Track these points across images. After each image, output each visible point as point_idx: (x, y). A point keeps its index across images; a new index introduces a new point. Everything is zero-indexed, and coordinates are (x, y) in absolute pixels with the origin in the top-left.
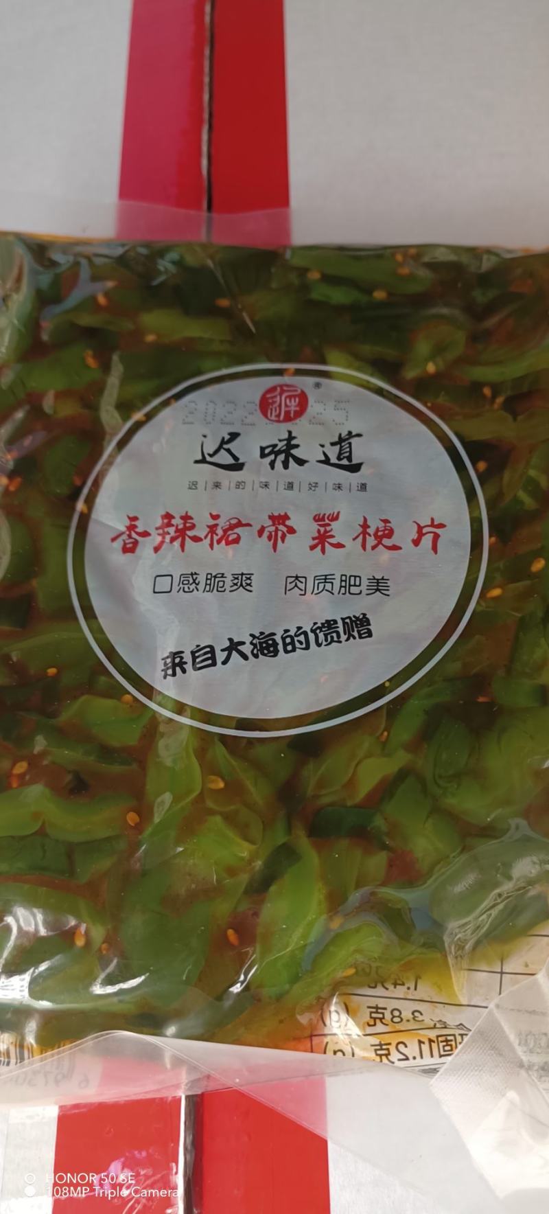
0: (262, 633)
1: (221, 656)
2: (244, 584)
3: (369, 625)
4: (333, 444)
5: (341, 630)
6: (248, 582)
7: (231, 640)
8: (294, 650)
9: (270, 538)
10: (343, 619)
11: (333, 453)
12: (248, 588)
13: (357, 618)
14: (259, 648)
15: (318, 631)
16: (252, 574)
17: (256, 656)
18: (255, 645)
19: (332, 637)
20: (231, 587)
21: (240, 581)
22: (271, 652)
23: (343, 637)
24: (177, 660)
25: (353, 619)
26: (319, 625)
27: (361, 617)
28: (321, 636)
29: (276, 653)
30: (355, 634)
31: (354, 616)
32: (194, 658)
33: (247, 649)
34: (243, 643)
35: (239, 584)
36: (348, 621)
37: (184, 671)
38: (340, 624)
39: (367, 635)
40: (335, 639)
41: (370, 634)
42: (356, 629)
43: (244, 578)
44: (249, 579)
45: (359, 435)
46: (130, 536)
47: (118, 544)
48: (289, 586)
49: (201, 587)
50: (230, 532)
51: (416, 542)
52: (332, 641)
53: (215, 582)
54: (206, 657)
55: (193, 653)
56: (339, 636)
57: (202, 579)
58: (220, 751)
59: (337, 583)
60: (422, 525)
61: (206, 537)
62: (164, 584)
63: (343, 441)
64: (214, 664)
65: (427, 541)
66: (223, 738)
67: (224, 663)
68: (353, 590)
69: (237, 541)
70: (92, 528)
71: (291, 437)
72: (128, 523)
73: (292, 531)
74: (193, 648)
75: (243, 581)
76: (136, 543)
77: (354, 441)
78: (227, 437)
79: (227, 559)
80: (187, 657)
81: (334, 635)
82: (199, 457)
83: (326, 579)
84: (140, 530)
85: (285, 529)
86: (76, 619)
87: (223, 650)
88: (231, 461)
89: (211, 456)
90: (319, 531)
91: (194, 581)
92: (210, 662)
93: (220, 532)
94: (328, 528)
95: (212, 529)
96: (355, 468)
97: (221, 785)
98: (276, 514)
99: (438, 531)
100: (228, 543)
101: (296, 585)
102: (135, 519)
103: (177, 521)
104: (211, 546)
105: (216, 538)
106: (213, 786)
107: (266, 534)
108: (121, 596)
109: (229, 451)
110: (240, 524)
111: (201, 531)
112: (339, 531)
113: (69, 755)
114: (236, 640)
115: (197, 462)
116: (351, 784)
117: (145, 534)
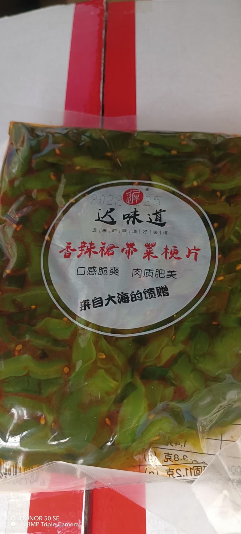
0: (122, 293)
1: (105, 302)
2: (115, 272)
3: (168, 291)
4: (153, 214)
5: (156, 292)
6: (117, 271)
7: (109, 295)
8: (136, 300)
9: (126, 253)
10: (157, 288)
11: (153, 218)
12: (117, 274)
13: (163, 288)
14: (121, 299)
15: (146, 293)
16: (119, 268)
17: (120, 303)
18: (119, 298)
19: (152, 295)
20: (110, 273)
21: (113, 271)
22: (126, 301)
23: (157, 295)
24: (86, 303)
25: (161, 288)
26: (147, 290)
27: (164, 287)
28: (147, 295)
29: (128, 301)
30: (162, 294)
31: (161, 287)
32: (94, 303)
33: (116, 299)
34: (114, 297)
35: (113, 272)
36: (159, 288)
37: (89, 308)
38: (155, 290)
39: (166, 295)
40: (153, 296)
41: (168, 294)
42: (162, 292)
43: (115, 270)
44: (117, 270)
45: (164, 211)
46: (67, 251)
47: (63, 254)
48: (134, 273)
49: (97, 273)
50: (110, 250)
51: (188, 256)
52: (152, 297)
53: (103, 271)
54: (98, 302)
55: (93, 301)
56: (155, 295)
57: (97, 269)
58: (104, 342)
59: (154, 273)
60: (190, 249)
61: (99, 252)
62: (81, 271)
63: (158, 213)
64: (102, 305)
65: (192, 256)
66: (105, 337)
67: (106, 305)
68: (161, 275)
69: (113, 254)
70: (51, 246)
71: (136, 211)
72: (67, 245)
73: (135, 250)
74: (93, 298)
75: (115, 271)
76: (70, 254)
77: (162, 213)
78: (109, 210)
79: (108, 261)
80: (91, 302)
81: (153, 294)
82: (97, 218)
83: (150, 271)
84: (72, 248)
85: (133, 250)
86: (44, 285)
87: (106, 300)
88: (111, 220)
89: (102, 218)
90: (147, 251)
91: (94, 270)
92: (100, 304)
93: (105, 250)
94: (151, 250)
95: (102, 249)
96: (163, 225)
97: (104, 357)
98: (129, 243)
99: (197, 252)
100: (109, 255)
101: (137, 273)
102: (70, 243)
103: (88, 245)
104: (102, 256)
105: (104, 252)
106: (101, 357)
107: (125, 251)
108: (64, 277)
109: (110, 216)
110: (114, 247)
111: (97, 249)
112: (156, 251)
113: (40, 342)
114: (111, 296)
115: (96, 220)
116: (159, 357)
117: (74, 250)
